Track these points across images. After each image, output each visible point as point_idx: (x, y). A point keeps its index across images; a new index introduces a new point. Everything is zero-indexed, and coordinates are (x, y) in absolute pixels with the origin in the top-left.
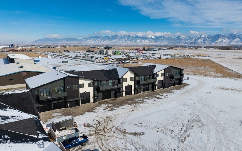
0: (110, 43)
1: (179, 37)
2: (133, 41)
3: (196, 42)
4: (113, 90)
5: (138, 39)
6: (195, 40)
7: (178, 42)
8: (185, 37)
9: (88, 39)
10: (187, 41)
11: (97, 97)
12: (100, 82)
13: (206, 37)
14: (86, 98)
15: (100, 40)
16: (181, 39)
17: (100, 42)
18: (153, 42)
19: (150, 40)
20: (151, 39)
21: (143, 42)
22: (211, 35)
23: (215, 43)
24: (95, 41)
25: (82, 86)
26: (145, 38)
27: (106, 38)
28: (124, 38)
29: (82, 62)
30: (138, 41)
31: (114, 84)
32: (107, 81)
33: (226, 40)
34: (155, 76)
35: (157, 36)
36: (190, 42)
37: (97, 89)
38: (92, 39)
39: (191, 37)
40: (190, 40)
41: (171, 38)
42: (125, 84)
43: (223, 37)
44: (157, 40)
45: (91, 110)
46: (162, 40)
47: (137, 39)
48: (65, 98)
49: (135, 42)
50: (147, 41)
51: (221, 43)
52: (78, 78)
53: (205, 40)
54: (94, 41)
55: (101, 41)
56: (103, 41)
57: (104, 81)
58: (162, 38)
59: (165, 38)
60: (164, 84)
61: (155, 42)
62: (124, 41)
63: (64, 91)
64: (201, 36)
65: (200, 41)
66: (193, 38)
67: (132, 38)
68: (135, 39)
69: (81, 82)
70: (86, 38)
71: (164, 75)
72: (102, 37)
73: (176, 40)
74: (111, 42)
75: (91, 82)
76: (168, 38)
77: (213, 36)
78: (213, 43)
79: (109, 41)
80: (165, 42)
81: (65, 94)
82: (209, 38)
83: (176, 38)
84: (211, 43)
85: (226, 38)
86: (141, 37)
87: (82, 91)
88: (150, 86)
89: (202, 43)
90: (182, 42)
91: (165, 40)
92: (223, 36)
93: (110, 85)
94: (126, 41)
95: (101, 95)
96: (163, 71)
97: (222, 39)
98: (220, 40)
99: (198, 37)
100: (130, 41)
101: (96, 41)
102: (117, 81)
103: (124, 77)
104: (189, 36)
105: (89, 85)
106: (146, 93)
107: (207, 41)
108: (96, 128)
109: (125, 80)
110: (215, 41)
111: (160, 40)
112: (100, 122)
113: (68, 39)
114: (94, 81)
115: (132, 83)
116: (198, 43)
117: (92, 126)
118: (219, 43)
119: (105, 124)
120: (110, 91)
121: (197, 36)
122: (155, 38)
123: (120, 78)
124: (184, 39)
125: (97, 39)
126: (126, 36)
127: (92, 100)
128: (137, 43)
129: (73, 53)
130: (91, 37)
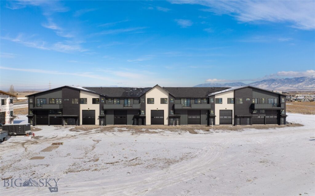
0: (292, 88)
9: (259, 84)
12: (110, 100)
14: (89, 117)
15: (277, 83)
17: (277, 87)
24: (270, 85)
25: (84, 101)
27: (286, 81)
38: (265, 83)
42: (150, 107)
52: (79, 90)
54: (267, 86)
55: (278, 85)
56: (282, 85)
60: (236, 117)
69: (83, 95)
70: (257, 82)
71: (234, 101)
72: (280, 80)
74: (294, 86)
75: (97, 97)
79: (291, 85)
95: (111, 117)
101: (272, 85)
109: (151, 101)
113: (233, 83)
114: (100, 96)
125: (272, 83)
127: (97, 122)
130: (264, 80)
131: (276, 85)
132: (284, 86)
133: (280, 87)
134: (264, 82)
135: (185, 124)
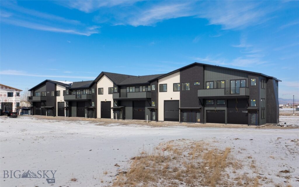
25: (59, 93)
32: (81, 90)
71: (180, 87)
96: (178, 77)
103: (99, 86)
105: (64, 94)
114: (66, 88)
135: (131, 119)
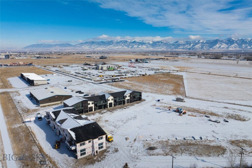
0: (105, 49)
1: (177, 42)
2: (130, 46)
3: (194, 47)
4: (103, 105)
5: (136, 44)
6: (193, 46)
7: (176, 48)
8: (183, 42)
9: (83, 45)
10: (185, 46)
11: (96, 108)
12: (97, 102)
13: (204, 42)
14: (91, 109)
15: (95, 45)
16: (179, 44)
17: (95, 48)
18: (151, 48)
19: (147, 46)
20: (149, 44)
21: (140, 48)
22: (209, 40)
23: (213, 48)
24: (91, 46)
25: (89, 104)
26: (142, 43)
27: (101, 43)
28: (121, 43)
29: (83, 81)
30: (135, 46)
31: (103, 102)
32: (100, 101)
33: (224, 46)
34: (125, 97)
35: (154, 42)
36: (188, 47)
37: (96, 105)
39: (189, 42)
40: (189, 45)
41: (169, 44)
42: (109, 102)
43: (221, 43)
44: (155, 45)
45: (93, 114)
46: (160, 45)
47: (134, 44)
48: (82, 110)
49: (132, 48)
50: (144, 46)
51: (219, 49)
52: (87, 101)
53: (203, 46)
54: (89, 47)
55: (96, 46)
57: (99, 101)
58: (160, 43)
59: (163, 44)
60: (130, 101)
61: (153, 48)
62: (121, 47)
63: (82, 107)
64: (199, 41)
65: (198, 47)
66: (192, 44)
67: (129, 43)
68: (132, 45)
69: (89, 102)
70: (81, 44)
71: (130, 96)
72: (97, 42)
73: (174, 45)
74: (107, 47)
75: (93, 102)
76: (166, 43)
77: (211, 41)
78: (211, 49)
79: (104, 47)
80: (162, 48)
81: (83, 108)
82: (207, 43)
83: (174, 43)
84: (209, 49)
85: (224, 44)
86: (138, 42)
87: (89, 106)
88: (122, 102)
89: (200, 49)
90: (180, 47)
91: (162, 46)
92: (222, 41)
93: (102, 103)
94: (123, 46)
95: (97, 107)
96: (129, 94)
97: (220, 45)
98: (218, 46)
99: (196, 43)
100: (127, 47)
101: (92, 46)
102: (105, 101)
103: (108, 99)
104: (187, 42)
105: (92, 103)
106: (120, 106)
107: (205, 47)
108: (96, 120)
109: (109, 100)
110: (213, 46)
111: (158, 46)
112: (97, 119)
114: (94, 102)
115: (113, 102)
116: (196, 48)
117: (94, 120)
118: (217, 48)
119: (99, 119)
120: (101, 106)
121: (195, 41)
122: (153, 44)
123: (106, 99)
124: (182, 44)
125: (92, 45)
126: (123, 41)
127: (93, 110)
128: (134, 49)
129: (72, 67)
130: (86, 42)
131: (95, 46)
132: (100, 47)
133: (98, 47)
134: (86, 44)
